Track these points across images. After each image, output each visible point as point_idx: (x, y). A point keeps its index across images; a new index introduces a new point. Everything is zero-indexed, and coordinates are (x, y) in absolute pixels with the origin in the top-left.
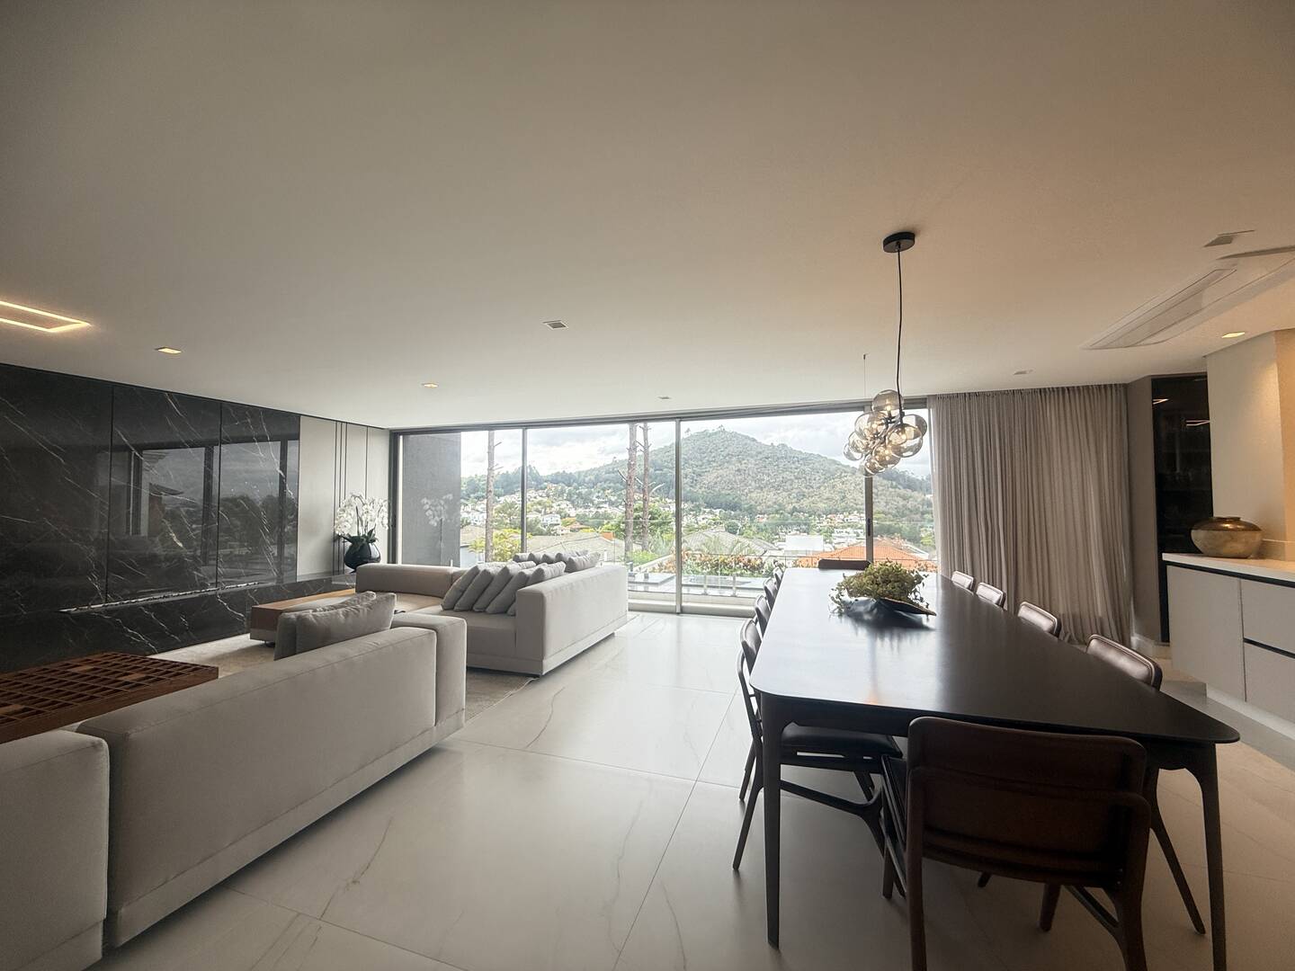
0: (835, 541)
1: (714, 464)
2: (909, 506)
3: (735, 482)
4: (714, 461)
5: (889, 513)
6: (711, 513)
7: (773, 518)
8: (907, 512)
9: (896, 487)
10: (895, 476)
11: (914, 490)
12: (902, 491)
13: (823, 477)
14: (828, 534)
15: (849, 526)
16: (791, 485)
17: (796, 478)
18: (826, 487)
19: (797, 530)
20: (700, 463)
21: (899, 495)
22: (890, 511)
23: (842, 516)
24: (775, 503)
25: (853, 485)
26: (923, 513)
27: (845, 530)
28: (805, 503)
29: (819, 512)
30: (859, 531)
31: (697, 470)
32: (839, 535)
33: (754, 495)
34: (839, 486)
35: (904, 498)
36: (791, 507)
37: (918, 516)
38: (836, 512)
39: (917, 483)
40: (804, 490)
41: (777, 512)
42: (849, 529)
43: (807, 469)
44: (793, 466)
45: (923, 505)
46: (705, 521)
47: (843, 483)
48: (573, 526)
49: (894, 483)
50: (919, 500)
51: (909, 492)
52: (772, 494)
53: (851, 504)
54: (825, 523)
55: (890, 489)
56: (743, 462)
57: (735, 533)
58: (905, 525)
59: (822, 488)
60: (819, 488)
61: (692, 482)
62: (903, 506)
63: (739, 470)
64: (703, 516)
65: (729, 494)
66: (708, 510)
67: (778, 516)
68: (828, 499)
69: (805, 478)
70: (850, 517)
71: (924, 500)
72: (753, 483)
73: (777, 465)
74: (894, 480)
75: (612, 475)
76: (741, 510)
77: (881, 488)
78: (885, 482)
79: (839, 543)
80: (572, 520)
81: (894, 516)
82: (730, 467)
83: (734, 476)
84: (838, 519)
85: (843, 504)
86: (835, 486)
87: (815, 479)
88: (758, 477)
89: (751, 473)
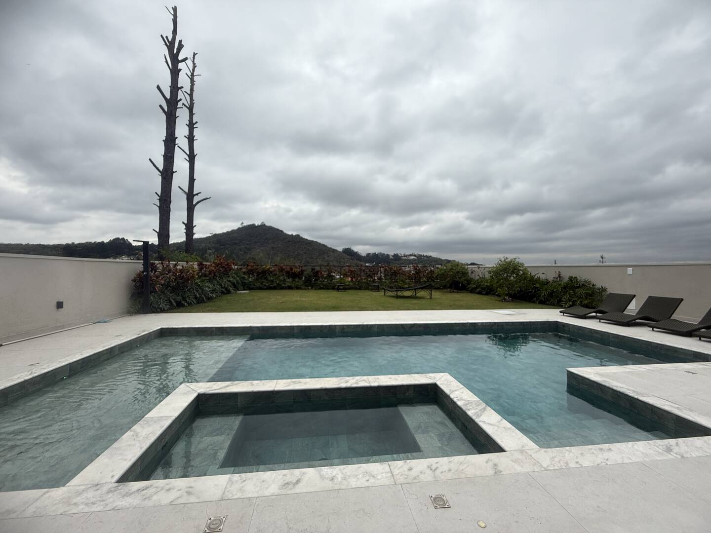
4: (258, 242)
9: (353, 260)
11: (361, 261)
12: (356, 262)
17: (305, 253)
25: (333, 258)
34: (327, 258)
39: (362, 258)
43: (310, 249)
44: (303, 247)
47: (328, 256)
49: (352, 258)
51: (359, 262)
55: (351, 261)
56: (276, 243)
59: (318, 259)
60: (316, 259)
69: (309, 253)
73: (295, 246)
74: (352, 256)
77: (346, 260)
78: (348, 257)
86: (324, 258)
87: (314, 254)
88: (284, 252)
89: (280, 250)
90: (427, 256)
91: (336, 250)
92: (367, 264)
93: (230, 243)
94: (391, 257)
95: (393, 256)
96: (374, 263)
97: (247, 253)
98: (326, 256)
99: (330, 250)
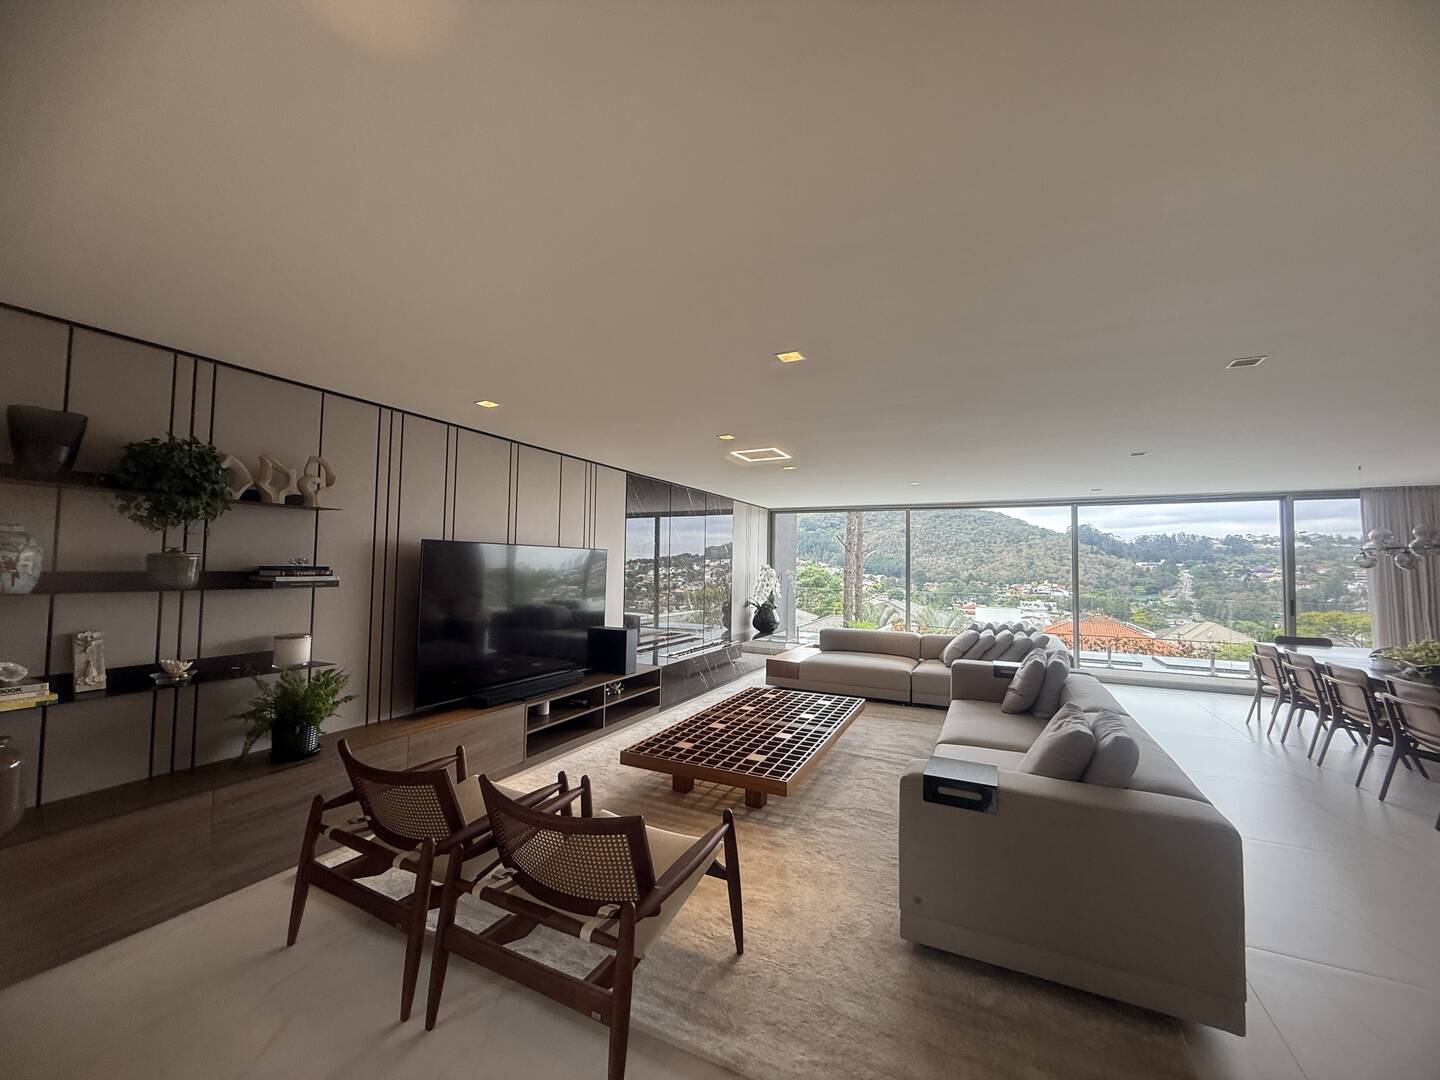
1: (876, 524)
2: (1114, 575)
3: (899, 544)
4: (875, 521)
5: (1089, 584)
6: (871, 579)
7: (944, 586)
8: (1112, 583)
9: (1096, 553)
10: (1096, 540)
11: (1121, 556)
12: (1106, 558)
13: (1005, 540)
14: (1012, 607)
15: (1038, 598)
16: (966, 548)
17: (973, 541)
18: (1009, 552)
19: (973, 601)
21: (1101, 562)
22: (1090, 581)
23: (1029, 586)
24: (947, 569)
25: (1043, 549)
26: (1133, 585)
27: (1033, 603)
28: (984, 570)
29: (1001, 581)
30: (1051, 604)
32: (1026, 608)
33: (921, 559)
34: (1026, 550)
35: (1108, 566)
36: (966, 574)
37: (1126, 588)
38: (1022, 581)
39: (1125, 548)
40: (983, 554)
41: (950, 579)
42: (1038, 602)
43: (986, 530)
44: (969, 527)
45: (1133, 574)
47: (1030, 546)
49: (1095, 548)
50: (1128, 568)
51: (1114, 559)
52: (943, 559)
53: (1041, 572)
54: (1008, 594)
55: (1090, 555)
58: (1110, 598)
59: (1004, 553)
60: (1001, 552)
62: (1107, 575)
65: (892, 558)
66: (867, 576)
67: (951, 584)
68: (1012, 565)
69: (983, 540)
70: (1040, 587)
71: (1134, 568)
72: (921, 547)
73: (950, 525)
81: (1097, 587)
82: (893, 527)
84: (1025, 588)
85: (1031, 572)
86: (1020, 551)
87: (995, 543)
88: (926, 539)
89: (917, 534)
90: (1351, 538)
91: (1051, 533)
92: (1139, 564)
93: (824, 525)
94: (1217, 545)
95: (1225, 542)
96: (1163, 561)
98: (1023, 546)
99: (1036, 531)
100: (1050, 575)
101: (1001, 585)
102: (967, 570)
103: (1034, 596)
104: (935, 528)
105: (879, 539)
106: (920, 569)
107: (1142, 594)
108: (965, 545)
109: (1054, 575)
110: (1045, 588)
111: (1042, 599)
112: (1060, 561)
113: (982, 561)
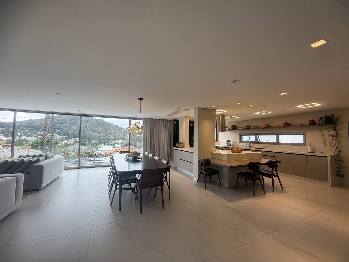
0: (115, 147)
1: (77, 124)
2: (134, 138)
3: (84, 129)
6: (75, 139)
7: (97, 141)
8: (134, 139)
13: (113, 129)
14: (114, 145)
17: (105, 130)
18: (113, 132)
19: (105, 144)
20: (71, 123)
23: (118, 140)
24: (98, 137)
25: (121, 132)
26: (138, 140)
28: (107, 137)
29: (111, 139)
30: (122, 144)
31: (70, 125)
33: (91, 134)
36: (103, 138)
37: (136, 140)
38: (116, 139)
42: (119, 144)
43: (108, 127)
44: (104, 126)
45: (138, 138)
46: (72, 142)
47: (118, 131)
48: (5, 145)
52: (97, 134)
54: (113, 142)
57: (84, 146)
59: (112, 133)
61: (68, 129)
62: (133, 138)
63: (86, 126)
64: (72, 141)
66: (74, 138)
67: (99, 140)
68: (114, 135)
69: (107, 129)
70: (120, 141)
75: (30, 125)
76: (86, 139)
79: (116, 148)
80: (4, 142)
83: (84, 128)
84: (117, 141)
85: (118, 137)
86: (116, 132)
87: (110, 130)
88: (93, 129)
89: (90, 127)
91: (123, 128)
92: (139, 136)
93: (58, 123)
97: (69, 128)
98: (117, 131)
99: (120, 128)
100: (122, 138)
101: (111, 140)
102: (103, 137)
103: (118, 143)
104: (95, 126)
105: (78, 128)
106: (90, 136)
107: (139, 142)
108: (103, 130)
109: (123, 138)
110: (121, 141)
111: (120, 143)
112: (124, 135)
113: (107, 134)
